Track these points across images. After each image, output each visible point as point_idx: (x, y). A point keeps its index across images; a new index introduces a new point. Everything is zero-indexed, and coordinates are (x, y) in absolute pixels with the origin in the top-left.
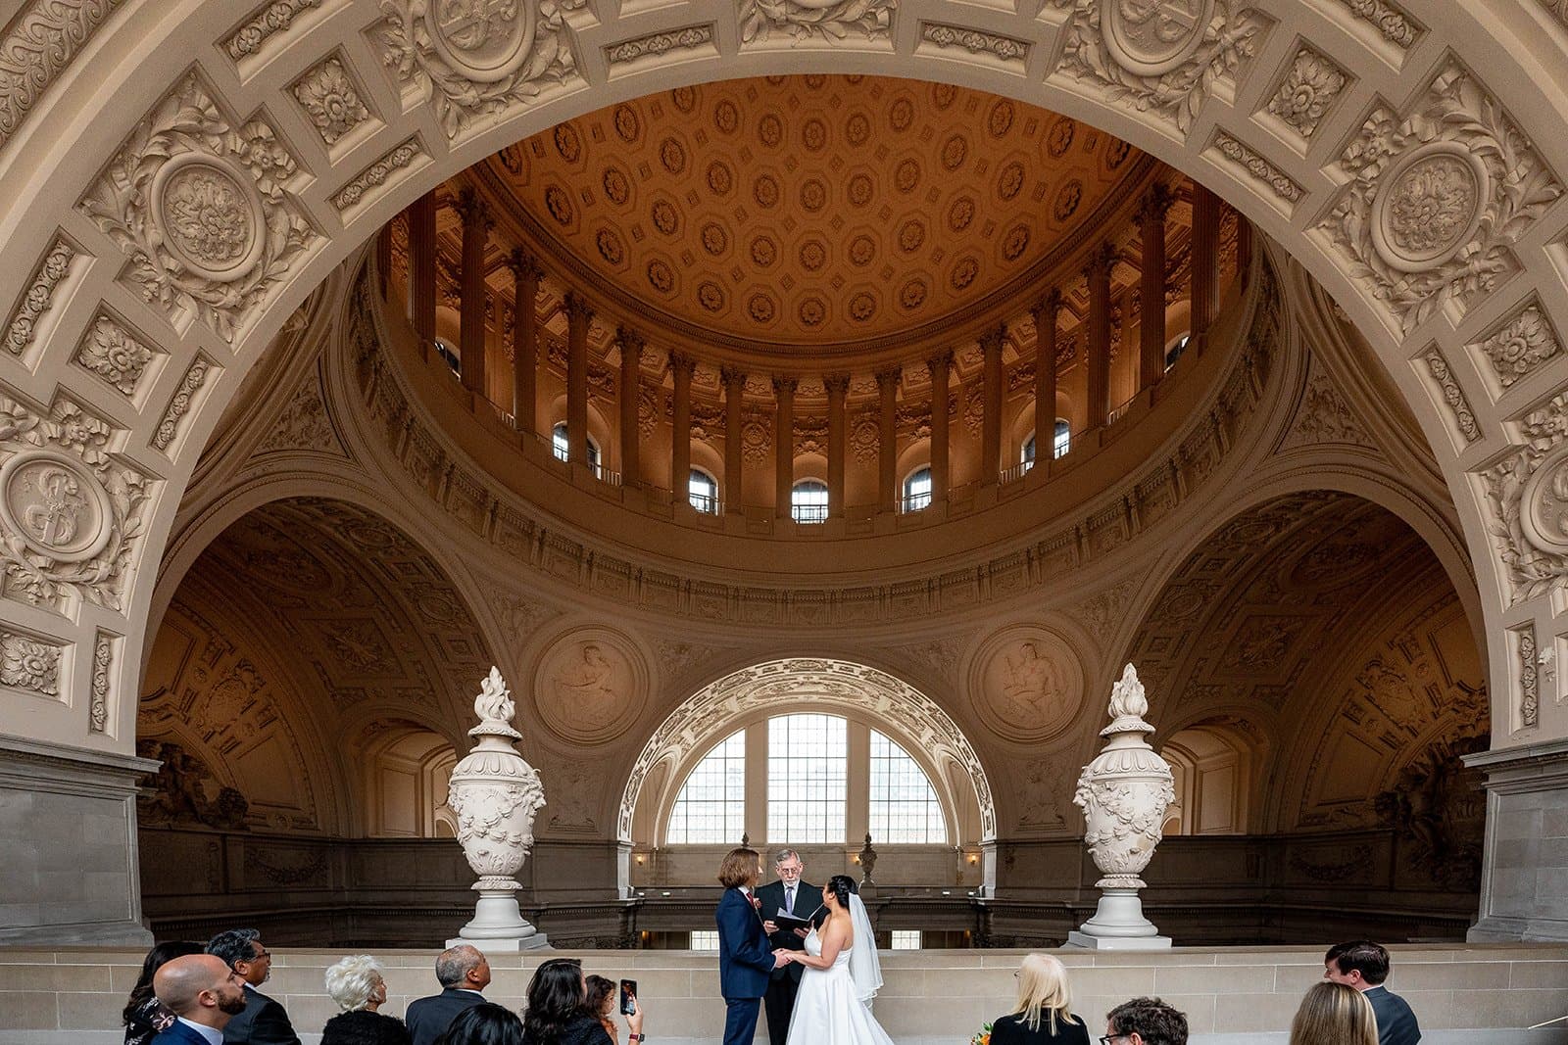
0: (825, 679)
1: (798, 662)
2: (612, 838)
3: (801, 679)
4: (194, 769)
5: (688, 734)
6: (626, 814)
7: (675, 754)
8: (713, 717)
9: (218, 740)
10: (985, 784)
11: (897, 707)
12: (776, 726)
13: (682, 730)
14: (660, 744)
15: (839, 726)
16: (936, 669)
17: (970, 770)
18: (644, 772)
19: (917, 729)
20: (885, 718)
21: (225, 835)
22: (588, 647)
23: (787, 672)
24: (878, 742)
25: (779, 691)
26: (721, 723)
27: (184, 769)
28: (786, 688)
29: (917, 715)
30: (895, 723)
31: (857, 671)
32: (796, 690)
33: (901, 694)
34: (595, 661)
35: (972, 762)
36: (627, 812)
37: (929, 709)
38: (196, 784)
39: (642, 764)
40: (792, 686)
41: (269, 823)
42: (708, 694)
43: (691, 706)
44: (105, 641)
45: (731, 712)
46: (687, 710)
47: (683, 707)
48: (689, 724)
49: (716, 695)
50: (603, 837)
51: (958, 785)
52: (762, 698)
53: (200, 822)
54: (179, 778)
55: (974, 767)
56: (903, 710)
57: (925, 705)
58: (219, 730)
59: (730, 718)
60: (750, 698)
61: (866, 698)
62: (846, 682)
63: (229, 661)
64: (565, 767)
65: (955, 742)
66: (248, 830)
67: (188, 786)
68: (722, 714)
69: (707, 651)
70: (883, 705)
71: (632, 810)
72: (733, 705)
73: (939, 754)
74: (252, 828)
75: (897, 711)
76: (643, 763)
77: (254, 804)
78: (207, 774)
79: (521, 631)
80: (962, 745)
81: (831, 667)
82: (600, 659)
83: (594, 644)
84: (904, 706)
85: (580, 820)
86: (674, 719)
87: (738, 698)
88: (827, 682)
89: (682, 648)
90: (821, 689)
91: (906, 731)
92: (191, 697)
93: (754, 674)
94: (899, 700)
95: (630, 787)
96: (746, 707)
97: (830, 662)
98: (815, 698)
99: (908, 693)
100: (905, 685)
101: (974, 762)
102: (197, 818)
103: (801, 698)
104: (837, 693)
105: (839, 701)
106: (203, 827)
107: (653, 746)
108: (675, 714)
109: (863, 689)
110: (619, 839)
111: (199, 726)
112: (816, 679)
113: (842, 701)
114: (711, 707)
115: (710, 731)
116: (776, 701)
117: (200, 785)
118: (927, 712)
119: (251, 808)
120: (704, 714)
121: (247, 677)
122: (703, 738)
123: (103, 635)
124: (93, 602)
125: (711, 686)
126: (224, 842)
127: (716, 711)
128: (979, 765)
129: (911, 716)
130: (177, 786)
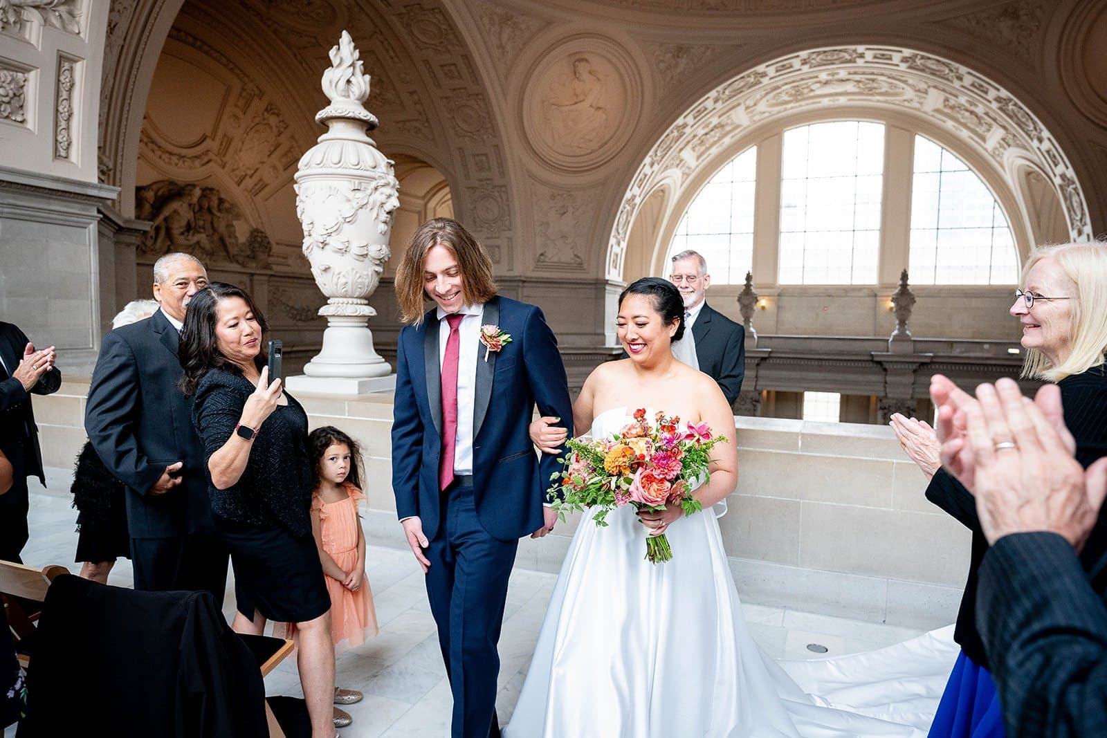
0: (855, 73)
1: (819, 53)
2: (600, 276)
3: (824, 76)
4: (228, 211)
5: (689, 156)
6: (616, 249)
7: (674, 180)
8: (718, 133)
9: (249, 182)
10: (1079, 199)
11: (952, 101)
12: (793, 139)
13: (681, 150)
14: (656, 167)
15: (874, 134)
16: (1011, 42)
17: (1058, 181)
18: (638, 201)
19: (980, 130)
20: (938, 120)
21: (252, 275)
22: (578, 59)
23: (806, 68)
24: (925, 150)
25: (797, 95)
26: (727, 141)
27: (219, 210)
28: (806, 91)
29: (980, 110)
30: (950, 125)
31: (896, 58)
32: (818, 92)
33: (957, 84)
34: (585, 75)
35: (1060, 169)
36: (617, 247)
37: (998, 99)
38: (230, 226)
39: (634, 191)
40: (813, 87)
41: (290, 262)
42: (709, 104)
43: (690, 120)
44: (66, 65)
45: (738, 126)
46: (685, 126)
47: (680, 121)
48: (689, 142)
49: (719, 105)
50: (590, 275)
51: (1038, 201)
52: (777, 105)
53: (231, 262)
54: (215, 220)
55: (1063, 176)
56: (960, 106)
57: (992, 94)
58: (250, 172)
59: (738, 134)
60: (762, 106)
61: (909, 93)
62: (882, 75)
63: (258, 105)
64: (553, 197)
65: (1035, 143)
66: (271, 269)
67: (222, 227)
68: (728, 128)
69: (709, 53)
70: (934, 100)
71: (624, 245)
72: (742, 118)
73: (1012, 162)
74: (274, 267)
75: (952, 108)
76: (636, 191)
77: (277, 244)
78: (238, 216)
79: (508, 48)
80: (1046, 145)
81: (862, 56)
82: (590, 73)
83: (586, 56)
84: (963, 100)
85: (567, 256)
86: (671, 135)
87: (747, 108)
88: (857, 77)
89: (680, 51)
90: (850, 87)
91: (964, 134)
92: (227, 141)
93: (764, 75)
94: (954, 92)
95: (620, 218)
96: (756, 118)
97: (861, 49)
98: (843, 101)
99: (968, 80)
100: (963, 70)
101: (1064, 169)
102: (231, 258)
103: (826, 102)
104: (871, 91)
105: (875, 101)
106: (235, 267)
107: (647, 170)
108: (671, 131)
109: (905, 82)
110: (607, 277)
111: (234, 170)
112: (843, 74)
113: (878, 101)
114: (715, 121)
115: (715, 151)
116: (794, 108)
117: (232, 226)
118: (995, 105)
119: (275, 249)
120: (706, 130)
121: (273, 120)
122: (706, 159)
123: (64, 60)
124: (53, 26)
125: (713, 94)
126: (251, 280)
127: (720, 126)
128: (1071, 173)
129: (972, 112)
130: (213, 228)
